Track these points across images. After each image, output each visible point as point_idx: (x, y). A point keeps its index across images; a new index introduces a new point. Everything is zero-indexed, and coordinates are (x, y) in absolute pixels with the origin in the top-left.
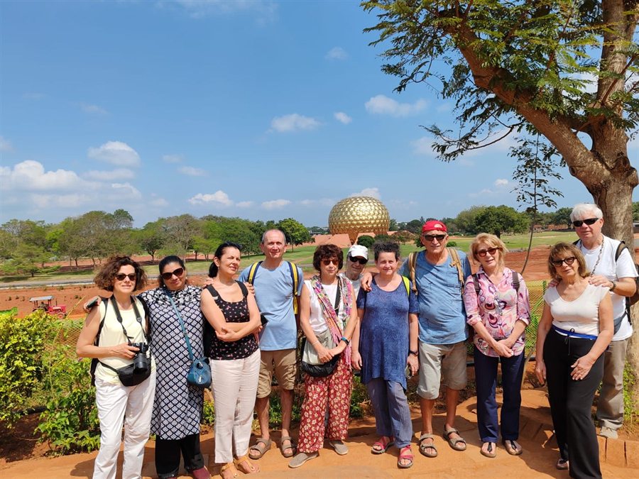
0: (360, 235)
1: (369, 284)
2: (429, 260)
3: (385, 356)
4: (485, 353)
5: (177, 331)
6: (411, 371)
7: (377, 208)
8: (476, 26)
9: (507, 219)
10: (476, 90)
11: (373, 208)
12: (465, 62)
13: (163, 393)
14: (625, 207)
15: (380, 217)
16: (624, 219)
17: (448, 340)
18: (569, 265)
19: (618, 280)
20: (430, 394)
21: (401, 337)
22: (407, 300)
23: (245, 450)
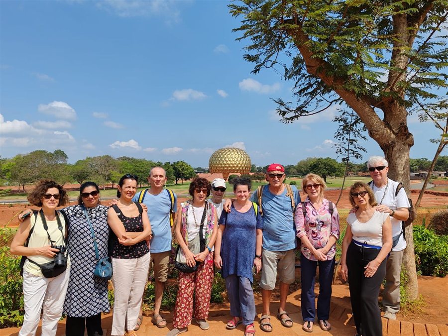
0: (230, 174)
1: (229, 207)
2: (271, 191)
3: (238, 259)
4: (308, 258)
5: (88, 237)
6: (256, 270)
7: (242, 156)
8: (308, 31)
9: (331, 167)
10: (308, 76)
11: (240, 156)
12: (301, 56)
13: (74, 283)
14: (405, 160)
15: (244, 162)
16: (404, 168)
17: (282, 248)
18: (363, 197)
19: (397, 209)
20: (268, 286)
21: (250, 246)
22: (255, 219)
23: (134, 326)
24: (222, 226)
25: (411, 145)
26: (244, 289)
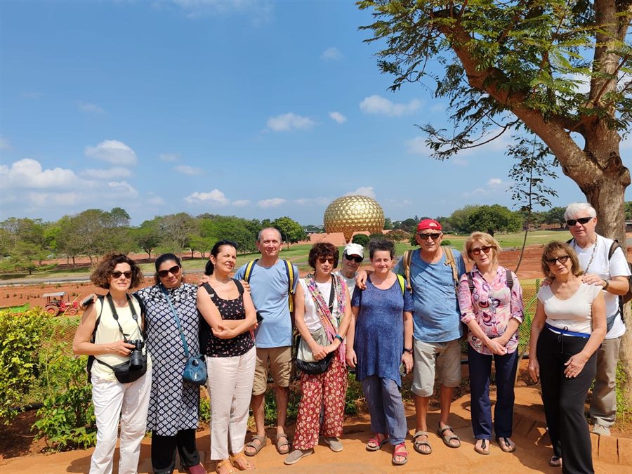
0: (355, 233)
1: (364, 282)
2: (423, 258)
3: (380, 354)
4: (479, 351)
5: (173, 328)
6: (405, 368)
7: (371, 207)
8: (470, 27)
9: (501, 218)
10: (470, 90)
11: (368, 206)
12: (459, 62)
14: (618, 206)
15: (374, 215)
16: (617, 218)
17: (442, 338)
18: (563, 264)
19: (611, 279)
20: (424, 392)
21: (396, 335)
22: (402, 298)
23: (240, 447)
24: (356, 309)
25: (626, 185)
26: (388, 395)
